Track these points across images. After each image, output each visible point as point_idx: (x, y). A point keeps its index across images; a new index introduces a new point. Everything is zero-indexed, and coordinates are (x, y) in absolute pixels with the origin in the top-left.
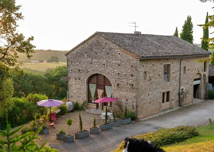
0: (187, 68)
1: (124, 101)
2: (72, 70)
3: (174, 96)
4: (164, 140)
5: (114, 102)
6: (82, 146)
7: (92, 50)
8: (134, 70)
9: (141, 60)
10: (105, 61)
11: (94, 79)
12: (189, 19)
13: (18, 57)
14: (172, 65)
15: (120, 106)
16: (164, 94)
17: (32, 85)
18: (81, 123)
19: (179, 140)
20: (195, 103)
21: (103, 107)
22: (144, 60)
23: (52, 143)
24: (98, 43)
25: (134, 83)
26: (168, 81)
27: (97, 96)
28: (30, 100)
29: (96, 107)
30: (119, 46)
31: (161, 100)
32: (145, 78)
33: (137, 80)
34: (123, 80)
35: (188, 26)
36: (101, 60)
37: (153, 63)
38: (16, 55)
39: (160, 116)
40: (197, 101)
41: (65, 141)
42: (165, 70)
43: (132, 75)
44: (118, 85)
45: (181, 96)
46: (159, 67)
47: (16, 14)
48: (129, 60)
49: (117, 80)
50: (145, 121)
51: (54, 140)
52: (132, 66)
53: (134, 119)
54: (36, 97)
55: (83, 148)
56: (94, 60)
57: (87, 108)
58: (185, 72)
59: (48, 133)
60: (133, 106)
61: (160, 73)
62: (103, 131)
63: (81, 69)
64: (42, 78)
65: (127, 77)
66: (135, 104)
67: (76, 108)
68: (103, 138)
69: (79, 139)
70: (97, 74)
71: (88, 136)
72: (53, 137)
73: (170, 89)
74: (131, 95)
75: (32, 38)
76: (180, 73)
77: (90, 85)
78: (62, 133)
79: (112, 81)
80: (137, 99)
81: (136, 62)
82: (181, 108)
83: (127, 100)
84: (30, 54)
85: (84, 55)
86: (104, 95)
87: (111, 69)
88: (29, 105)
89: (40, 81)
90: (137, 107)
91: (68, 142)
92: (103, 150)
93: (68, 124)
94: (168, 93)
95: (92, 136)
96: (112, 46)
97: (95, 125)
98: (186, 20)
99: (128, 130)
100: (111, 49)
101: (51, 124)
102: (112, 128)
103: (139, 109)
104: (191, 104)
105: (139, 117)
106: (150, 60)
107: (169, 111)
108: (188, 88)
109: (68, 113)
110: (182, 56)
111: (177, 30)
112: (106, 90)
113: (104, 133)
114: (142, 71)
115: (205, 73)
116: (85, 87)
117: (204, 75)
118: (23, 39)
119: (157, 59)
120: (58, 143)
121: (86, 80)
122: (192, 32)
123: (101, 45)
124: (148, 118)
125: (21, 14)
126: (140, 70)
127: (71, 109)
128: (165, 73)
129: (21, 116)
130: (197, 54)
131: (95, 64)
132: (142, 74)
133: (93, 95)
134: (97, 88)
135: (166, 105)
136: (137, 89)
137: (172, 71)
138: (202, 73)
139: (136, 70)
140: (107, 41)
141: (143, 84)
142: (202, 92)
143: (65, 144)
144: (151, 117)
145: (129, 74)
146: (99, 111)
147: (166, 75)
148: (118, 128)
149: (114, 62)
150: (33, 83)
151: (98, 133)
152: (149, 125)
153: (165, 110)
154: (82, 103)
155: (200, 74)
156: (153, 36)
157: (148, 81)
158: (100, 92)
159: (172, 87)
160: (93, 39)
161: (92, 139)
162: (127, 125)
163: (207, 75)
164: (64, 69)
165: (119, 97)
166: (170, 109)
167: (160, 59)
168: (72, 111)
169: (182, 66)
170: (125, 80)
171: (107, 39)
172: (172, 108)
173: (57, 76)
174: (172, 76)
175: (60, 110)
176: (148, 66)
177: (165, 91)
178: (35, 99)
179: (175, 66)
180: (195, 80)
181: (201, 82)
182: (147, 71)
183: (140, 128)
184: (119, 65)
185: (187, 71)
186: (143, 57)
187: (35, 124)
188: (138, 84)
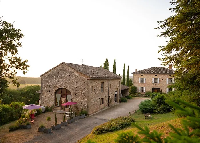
0: (112, 85)
1: (79, 104)
2: (44, 86)
3: (106, 101)
4: (120, 126)
5: (73, 105)
6: (59, 135)
7: (59, 73)
8: (86, 85)
9: (91, 79)
10: (67, 80)
11: (60, 91)
12: (107, 60)
13: (16, 73)
14: (105, 83)
15: (77, 107)
16: (101, 99)
17: (10, 97)
18: (56, 119)
19: (128, 125)
20: (116, 104)
21: (65, 109)
22: (92, 79)
23: (35, 135)
24: (63, 69)
25: (86, 93)
26: (103, 92)
27: (61, 101)
28: (12, 107)
29: (60, 109)
30: (77, 71)
31: (100, 103)
32: (92, 90)
33: (88, 91)
34: (79, 91)
35: (106, 64)
36: (65, 79)
37: (96, 81)
38: (15, 71)
39: (100, 112)
40: (116, 103)
41: (45, 133)
42: (102, 85)
43: (85, 88)
44: (76, 94)
45: (109, 101)
46: (99, 83)
47: (17, 43)
48: (83, 79)
49: (75, 91)
50: (93, 116)
51: (37, 132)
52: (85, 83)
53: (86, 115)
54: (17, 104)
55: (59, 136)
56: (60, 79)
57: (54, 110)
58: (111, 87)
59: (31, 128)
60: (85, 107)
61: (100, 87)
62: (69, 123)
63: (51, 85)
64: (17, 92)
65: (81, 90)
66: (86, 106)
67: (47, 110)
68: (71, 128)
69: (55, 130)
70: (62, 88)
71: (60, 128)
72: (35, 130)
73: (104, 97)
74: (84, 100)
75: (26, 61)
76: (109, 88)
77: (57, 95)
78: (42, 127)
79: (72, 92)
80: (88, 102)
81: (87, 80)
82: (109, 107)
83: (81, 104)
84: (25, 71)
85: (53, 76)
86: (66, 101)
87: (71, 84)
88: (11, 110)
89: (16, 94)
90: (88, 107)
91: (47, 133)
92: (74, 136)
93: (48, 120)
94: (103, 99)
95: (62, 127)
96: (72, 71)
97: (64, 120)
98: (106, 60)
99: (85, 122)
100: (71, 73)
101: (32, 121)
102: (74, 122)
103: (89, 109)
104: (114, 105)
105: (89, 113)
106: (95, 79)
107: (103, 110)
108: (112, 96)
109: (41, 114)
110: (110, 78)
111: (101, 65)
112: (68, 97)
113: (70, 125)
114: (91, 86)
115: (119, 88)
116: (53, 96)
117: (119, 89)
118: (20, 61)
119: (98, 79)
120: (40, 134)
121: (54, 92)
122: (108, 67)
123: (65, 70)
124: (94, 114)
125: (21, 44)
126: (90, 85)
127: (44, 111)
128: (102, 87)
129: (6, 118)
130: (116, 78)
131: (61, 81)
132: (91, 87)
133: (58, 101)
134: (62, 96)
135: (102, 106)
136: (88, 96)
137: (105, 86)
138: (118, 88)
139: (88, 85)
140: (69, 68)
141: (91, 93)
142: (118, 98)
143: (46, 134)
144: (95, 113)
145: (83, 87)
146: (63, 111)
147: (102, 88)
148: (78, 121)
149: (73, 80)
150: (11, 96)
151: (66, 126)
152: (96, 118)
153: (102, 109)
154: (51, 107)
155: (117, 88)
156: (92, 67)
157: (94, 92)
158: (64, 99)
159: (105, 96)
160: (60, 66)
161: (64, 129)
162: (83, 119)
163: (120, 89)
164: (33, 87)
165: (76, 102)
166: (104, 108)
167: (100, 79)
168: (44, 112)
169: (109, 84)
170: (80, 91)
171: (69, 66)
172: (105, 108)
173: (28, 92)
174: (105, 89)
175: (37, 112)
176: (94, 83)
177: (102, 98)
178: (16, 106)
179: (106, 84)
180: (115, 92)
181: (118, 93)
182: (93, 86)
183: (91, 120)
184: (77, 82)
185: (112, 87)
186: (92, 77)
187: (20, 122)
188: (88, 93)
